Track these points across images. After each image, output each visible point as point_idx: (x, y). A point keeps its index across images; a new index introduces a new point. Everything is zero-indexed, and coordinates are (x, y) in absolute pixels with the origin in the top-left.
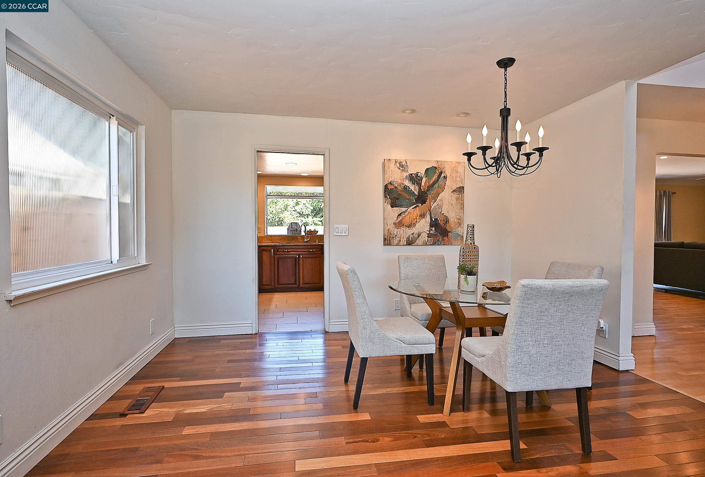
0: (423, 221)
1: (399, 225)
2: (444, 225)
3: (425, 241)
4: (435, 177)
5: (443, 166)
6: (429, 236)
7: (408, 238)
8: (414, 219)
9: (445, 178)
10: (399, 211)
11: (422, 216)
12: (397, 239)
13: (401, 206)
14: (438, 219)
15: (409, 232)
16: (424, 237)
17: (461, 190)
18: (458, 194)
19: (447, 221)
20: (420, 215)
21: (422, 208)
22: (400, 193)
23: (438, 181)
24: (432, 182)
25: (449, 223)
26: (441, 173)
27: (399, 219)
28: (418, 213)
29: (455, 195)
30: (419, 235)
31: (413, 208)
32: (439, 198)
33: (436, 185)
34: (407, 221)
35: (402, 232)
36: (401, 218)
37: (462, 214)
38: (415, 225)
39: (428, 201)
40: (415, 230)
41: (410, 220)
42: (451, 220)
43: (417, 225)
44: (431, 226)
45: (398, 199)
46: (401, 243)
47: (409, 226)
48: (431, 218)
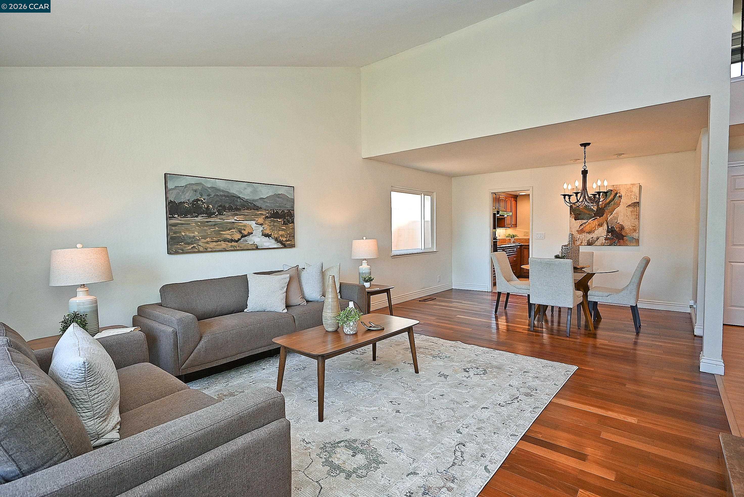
0: (601, 229)
1: (581, 231)
2: (619, 231)
3: (603, 243)
4: (612, 197)
5: (618, 189)
6: (606, 239)
7: (589, 241)
8: (593, 228)
9: (620, 197)
10: (580, 222)
11: (600, 225)
12: (579, 241)
13: (582, 219)
14: (614, 227)
15: (589, 237)
16: (602, 240)
17: (637, 204)
18: (633, 208)
19: (622, 228)
20: (598, 225)
21: (599, 220)
22: (582, 210)
23: (613, 199)
24: (608, 201)
25: (624, 229)
26: (617, 194)
27: (581, 228)
28: (596, 223)
29: (631, 209)
30: (598, 239)
31: (593, 220)
32: (614, 212)
33: (612, 203)
34: (588, 228)
35: (584, 236)
36: (582, 227)
37: (637, 223)
38: (594, 232)
39: (605, 215)
40: (594, 235)
41: (590, 228)
42: (626, 227)
43: (596, 232)
44: (608, 232)
45: (580, 214)
46: (583, 244)
47: (589, 233)
48: (608, 227)
